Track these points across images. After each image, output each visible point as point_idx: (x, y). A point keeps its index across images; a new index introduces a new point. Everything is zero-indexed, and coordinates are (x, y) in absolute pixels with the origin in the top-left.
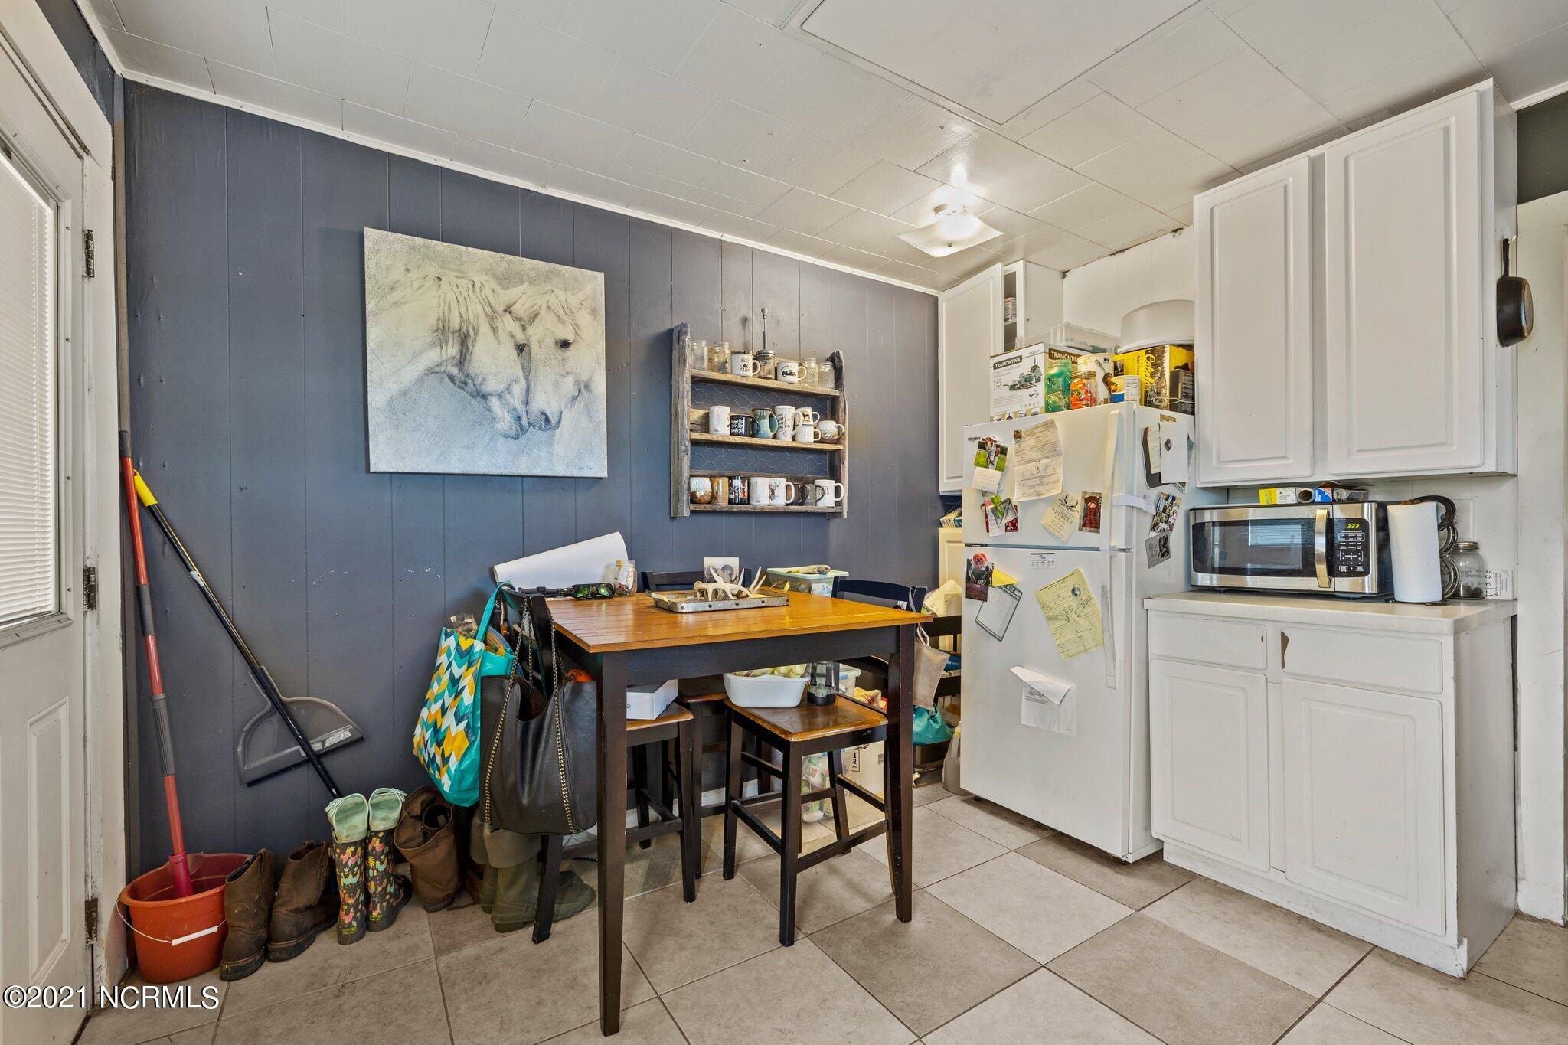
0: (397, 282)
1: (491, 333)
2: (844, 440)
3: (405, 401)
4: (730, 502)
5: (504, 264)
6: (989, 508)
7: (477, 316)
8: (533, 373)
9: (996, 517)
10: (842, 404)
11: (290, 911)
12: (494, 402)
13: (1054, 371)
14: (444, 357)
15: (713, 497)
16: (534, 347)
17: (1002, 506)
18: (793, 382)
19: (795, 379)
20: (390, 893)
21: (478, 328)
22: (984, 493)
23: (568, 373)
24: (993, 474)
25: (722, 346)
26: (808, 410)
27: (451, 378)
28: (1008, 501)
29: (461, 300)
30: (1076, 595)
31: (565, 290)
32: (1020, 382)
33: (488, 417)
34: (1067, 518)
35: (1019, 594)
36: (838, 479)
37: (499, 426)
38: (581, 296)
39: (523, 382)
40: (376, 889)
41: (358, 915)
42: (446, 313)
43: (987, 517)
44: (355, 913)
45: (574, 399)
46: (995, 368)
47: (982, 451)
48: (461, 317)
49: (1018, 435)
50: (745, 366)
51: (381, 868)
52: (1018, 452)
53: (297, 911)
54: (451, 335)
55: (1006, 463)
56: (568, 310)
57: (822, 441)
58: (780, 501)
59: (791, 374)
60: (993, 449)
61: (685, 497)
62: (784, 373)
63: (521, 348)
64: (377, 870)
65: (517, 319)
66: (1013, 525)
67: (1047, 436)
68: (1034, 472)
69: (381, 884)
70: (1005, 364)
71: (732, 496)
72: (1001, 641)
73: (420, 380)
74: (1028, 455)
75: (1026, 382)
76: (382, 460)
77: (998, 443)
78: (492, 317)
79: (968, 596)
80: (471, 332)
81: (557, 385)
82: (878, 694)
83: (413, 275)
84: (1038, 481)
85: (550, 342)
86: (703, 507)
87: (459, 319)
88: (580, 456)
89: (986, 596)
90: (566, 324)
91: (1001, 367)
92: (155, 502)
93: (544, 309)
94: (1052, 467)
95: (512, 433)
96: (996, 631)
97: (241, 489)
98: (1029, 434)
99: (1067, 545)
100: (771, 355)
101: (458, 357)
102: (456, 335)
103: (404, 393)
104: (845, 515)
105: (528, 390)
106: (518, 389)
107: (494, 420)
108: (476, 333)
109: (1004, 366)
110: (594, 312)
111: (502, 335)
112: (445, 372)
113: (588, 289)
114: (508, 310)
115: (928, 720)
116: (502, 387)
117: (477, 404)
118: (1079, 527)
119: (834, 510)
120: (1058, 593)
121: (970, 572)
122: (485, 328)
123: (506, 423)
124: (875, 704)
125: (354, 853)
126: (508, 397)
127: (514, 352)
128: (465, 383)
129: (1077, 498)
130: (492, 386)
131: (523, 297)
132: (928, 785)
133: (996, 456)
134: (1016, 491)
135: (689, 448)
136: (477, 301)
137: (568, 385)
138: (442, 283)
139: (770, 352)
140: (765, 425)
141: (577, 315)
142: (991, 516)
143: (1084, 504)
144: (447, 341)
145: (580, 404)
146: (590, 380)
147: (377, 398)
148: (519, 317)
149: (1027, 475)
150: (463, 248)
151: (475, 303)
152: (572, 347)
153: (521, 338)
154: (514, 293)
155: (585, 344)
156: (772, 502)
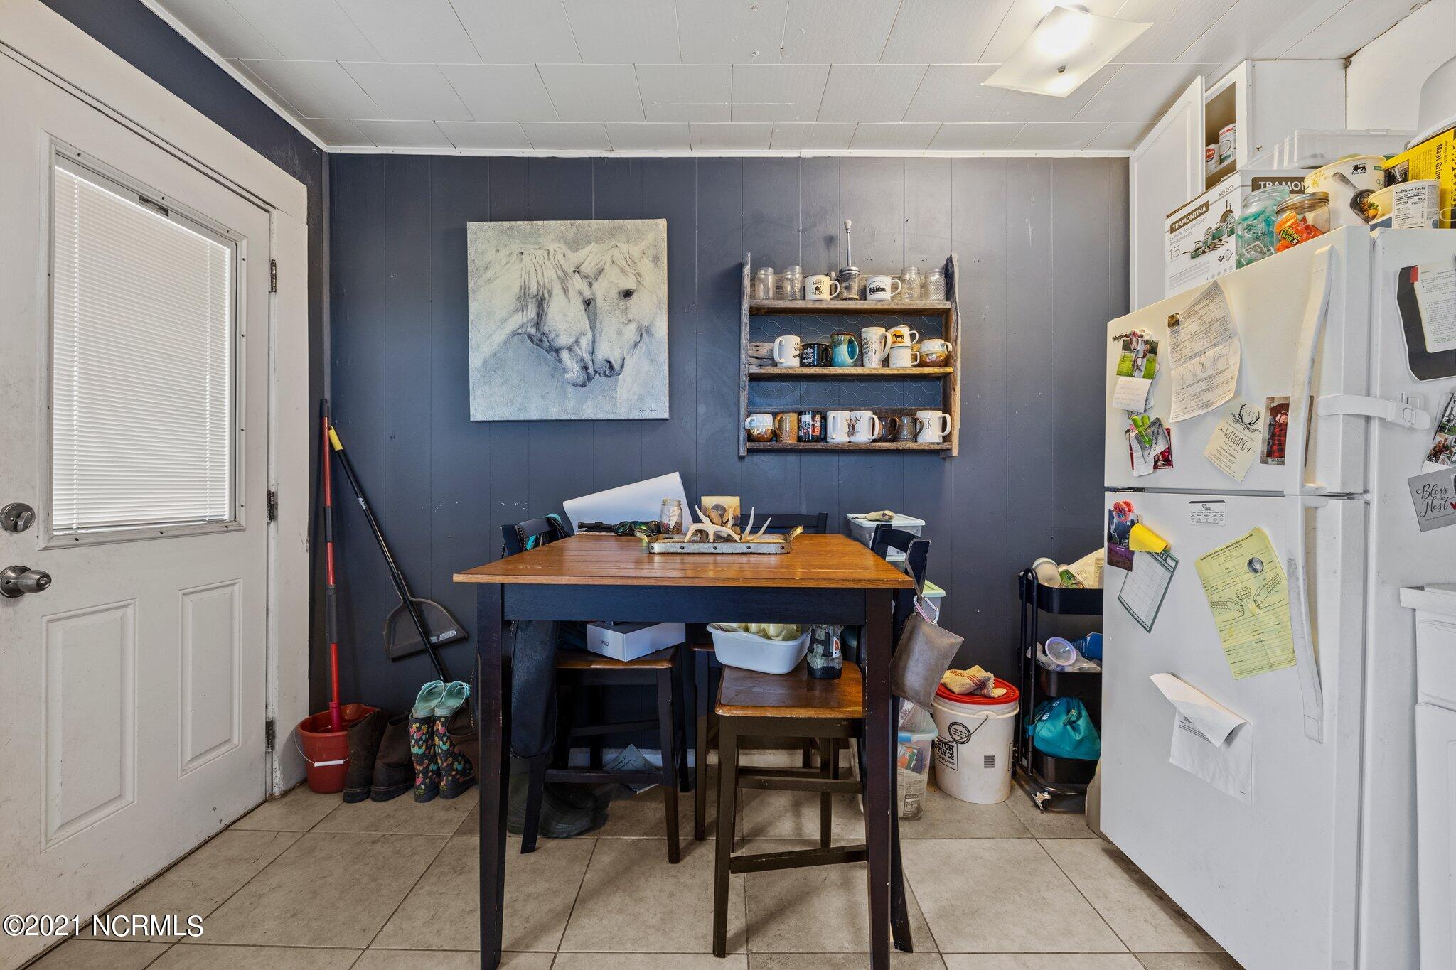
0: (490, 262)
1: (562, 293)
2: (956, 361)
3: (495, 364)
4: (800, 439)
5: (574, 229)
6: (1133, 434)
7: (551, 280)
8: (598, 325)
9: (1143, 447)
10: (954, 318)
11: (385, 764)
12: (565, 355)
13: (1253, 209)
14: (525, 321)
15: (775, 435)
16: (600, 302)
17: (1149, 430)
18: (885, 299)
19: (887, 296)
20: (457, 770)
21: (552, 290)
22: (1130, 413)
23: (630, 321)
24: (1140, 384)
25: (793, 271)
26: (905, 330)
27: (531, 338)
28: (1158, 422)
29: (538, 268)
30: (1255, 571)
31: (628, 243)
32: (1205, 243)
33: (559, 368)
34: (1241, 443)
35: (1173, 564)
36: (946, 408)
37: (568, 376)
38: (643, 245)
39: (590, 335)
40: (442, 764)
41: (427, 781)
42: (526, 282)
43: (1131, 449)
44: (424, 779)
45: (636, 344)
46: (1172, 231)
47: (1128, 353)
48: (538, 283)
49: (1174, 322)
50: (817, 289)
51: (445, 748)
52: (1176, 347)
53: (389, 765)
54: (530, 300)
55: (1157, 366)
56: (631, 261)
57: (923, 364)
58: (864, 436)
59: (879, 290)
60: (1141, 347)
61: (743, 435)
62: (872, 291)
63: (588, 303)
64: (441, 748)
65: (585, 277)
66: (1166, 459)
67: (1214, 311)
68: (1198, 372)
69: (446, 761)
70: (1186, 220)
71: (801, 434)
72: (1149, 631)
73: (506, 342)
74: (1189, 348)
75: (1214, 240)
76: (479, 411)
77: (1146, 338)
78: (564, 279)
79: (1110, 562)
80: (546, 295)
81: (620, 333)
82: (990, 678)
83: (501, 254)
84: (1204, 385)
85: (614, 294)
86: (761, 445)
87: (536, 284)
88: (641, 399)
89: (1131, 564)
90: (630, 274)
91: (1181, 227)
92: (341, 448)
93: (608, 264)
94: (1224, 359)
95: (580, 381)
96: (1143, 617)
97: (391, 438)
98: (1188, 316)
99: (1243, 488)
100: (854, 273)
101: (536, 318)
102: (534, 299)
103: (495, 354)
104: (955, 452)
105: (594, 342)
106: (585, 342)
107: (565, 371)
108: (550, 296)
109: (1184, 225)
110: (656, 259)
111: (572, 293)
112: (525, 333)
113: (650, 237)
114: (577, 271)
115: (1065, 725)
116: (571, 340)
117: (551, 357)
118: (1262, 457)
119: (938, 447)
120: (1227, 565)
121: (1113, 527)
122: (557, 290)
123: (574, 372)
124: (986, 691)
125: (419, 729)
126: (576, 348)
127: (581, 307)
128: (541, 341)
129: (1259, 409)
130: (564, 340)
131: (590, 256)
132: (1065, 813)
133: (1144, 357)
134: (1174, 406)
135: (747, 384)
136: (551, 267)
137: (631, 332)
138: (523, 256)
139: (854, 268)
140: (842, 352)
141: (639, 264)
142: (1136, 446)
143: (1269, 417)
144: (527, 306)
145: (641, 349)
146: (652, 324)
147: (475, 361)
148: (586, 275)
149: (1189, 380)
150: (540, 223)
151: (550, 269)
152: (635, 296)
153: (587, 294)
154: (582, 253)
155: (646, 291)
156: (853, 439)
